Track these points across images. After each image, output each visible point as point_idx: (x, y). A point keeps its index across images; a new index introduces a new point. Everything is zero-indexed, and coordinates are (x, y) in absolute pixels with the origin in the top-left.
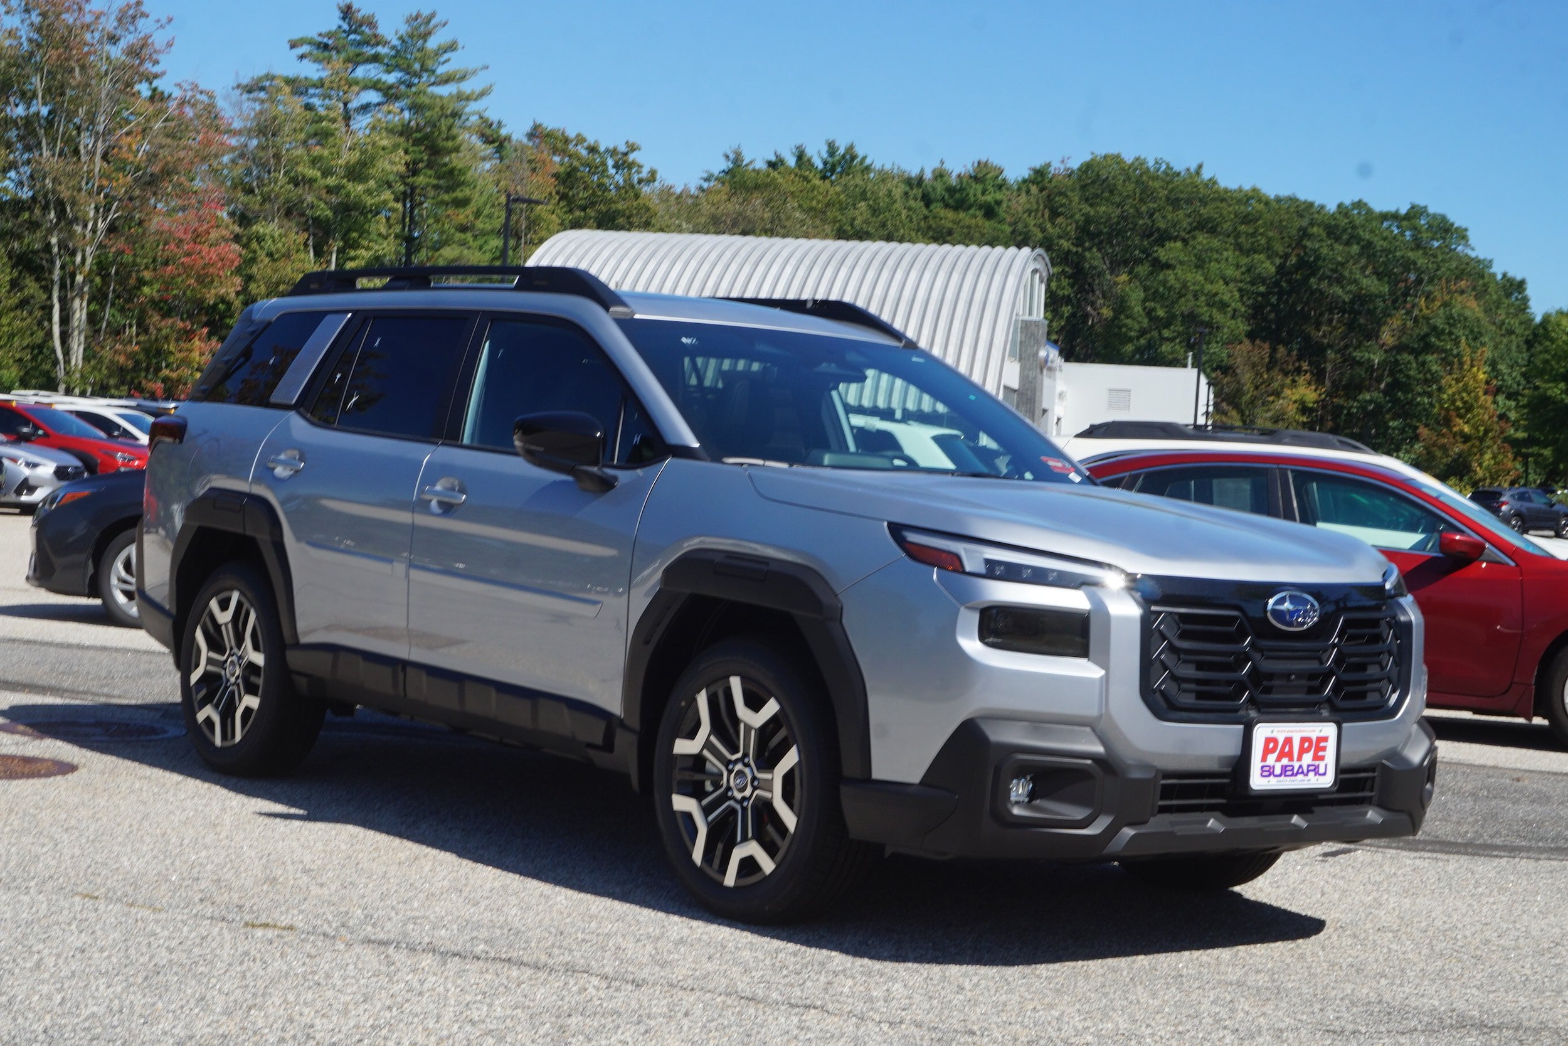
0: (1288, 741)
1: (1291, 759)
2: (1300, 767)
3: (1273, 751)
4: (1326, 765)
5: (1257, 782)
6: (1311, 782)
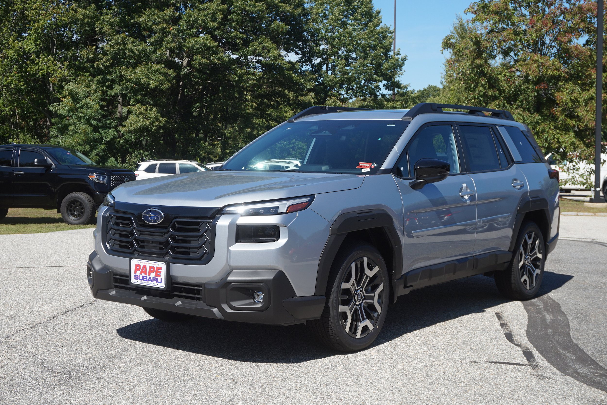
0: (145, 267)
1: (146, 274)
2: (150, 278)
3: (139, 270)
4: (161, 279)
5: (133, 281)
6: (155, 284)
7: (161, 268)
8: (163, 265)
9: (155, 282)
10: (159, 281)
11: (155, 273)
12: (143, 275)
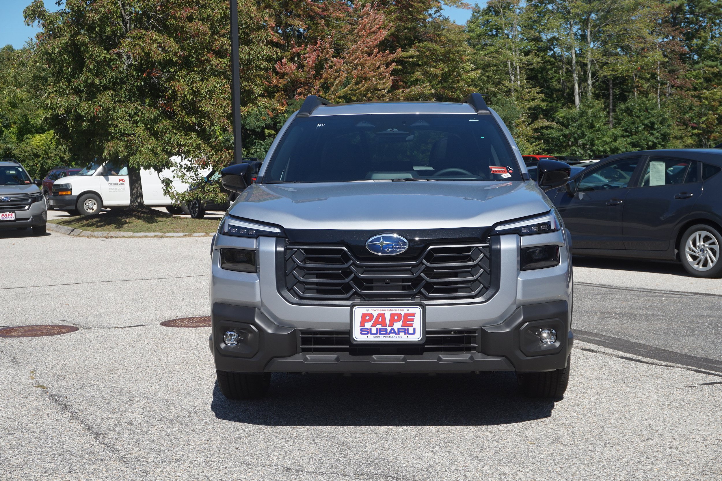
0: (381, 315)
1: (384, 325)
3: (369, 321)
4: (414, 329)
5: (358, 336)
6: (403, 337)
7: (414, 314)
8: (417, 311)
9: (402, 334)
10: (411, 330)
11: (401, 321)
12: (379, 326)
